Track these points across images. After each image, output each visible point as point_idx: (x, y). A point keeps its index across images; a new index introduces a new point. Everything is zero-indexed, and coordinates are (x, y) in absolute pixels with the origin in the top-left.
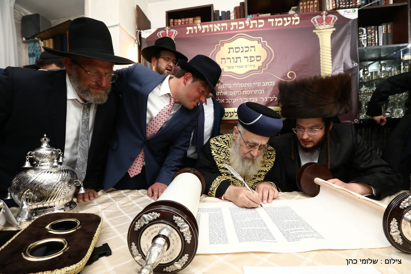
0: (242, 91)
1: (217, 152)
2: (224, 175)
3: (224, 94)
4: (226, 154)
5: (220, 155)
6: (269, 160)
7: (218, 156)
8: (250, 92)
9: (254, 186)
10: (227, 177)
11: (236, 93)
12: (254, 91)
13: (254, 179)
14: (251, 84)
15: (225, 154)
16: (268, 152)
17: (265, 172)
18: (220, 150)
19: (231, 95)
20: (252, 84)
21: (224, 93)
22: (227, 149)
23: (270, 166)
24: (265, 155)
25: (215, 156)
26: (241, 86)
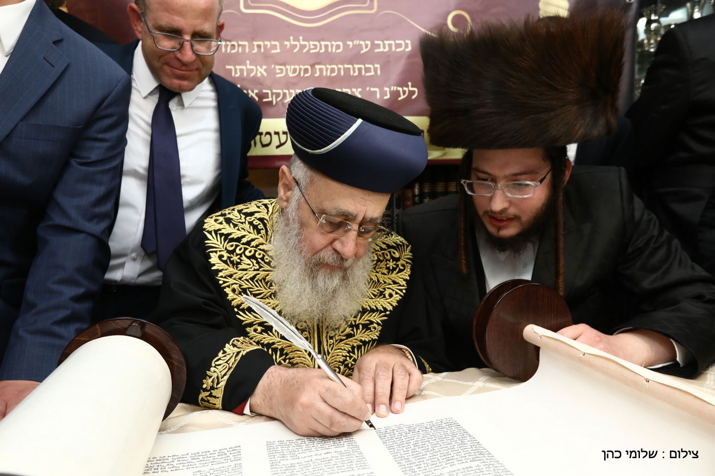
0: (313, 66)
1: (229, 258)
2: (255, 330)
3: (256, 74)
4: (258, 263)
5: (240, 267)
6: (393, 276)
7: (231, 270)
8: (339, 69)
9: (351, 357)
10: (265, 335)
11: (294, 71)
12: (349, 68)
13: (349, 336)
14: (340, 43)
15: (255, 262)
16: (390, 252)
17: (381, 312)
18: (238, 251)
19: (278, 76)
20: (346, 46)
21: (257, 70)
22: (261, 247)
23: (397, 293)
24: (381, 261)
25: (221, 271)
26: (310, 49)
